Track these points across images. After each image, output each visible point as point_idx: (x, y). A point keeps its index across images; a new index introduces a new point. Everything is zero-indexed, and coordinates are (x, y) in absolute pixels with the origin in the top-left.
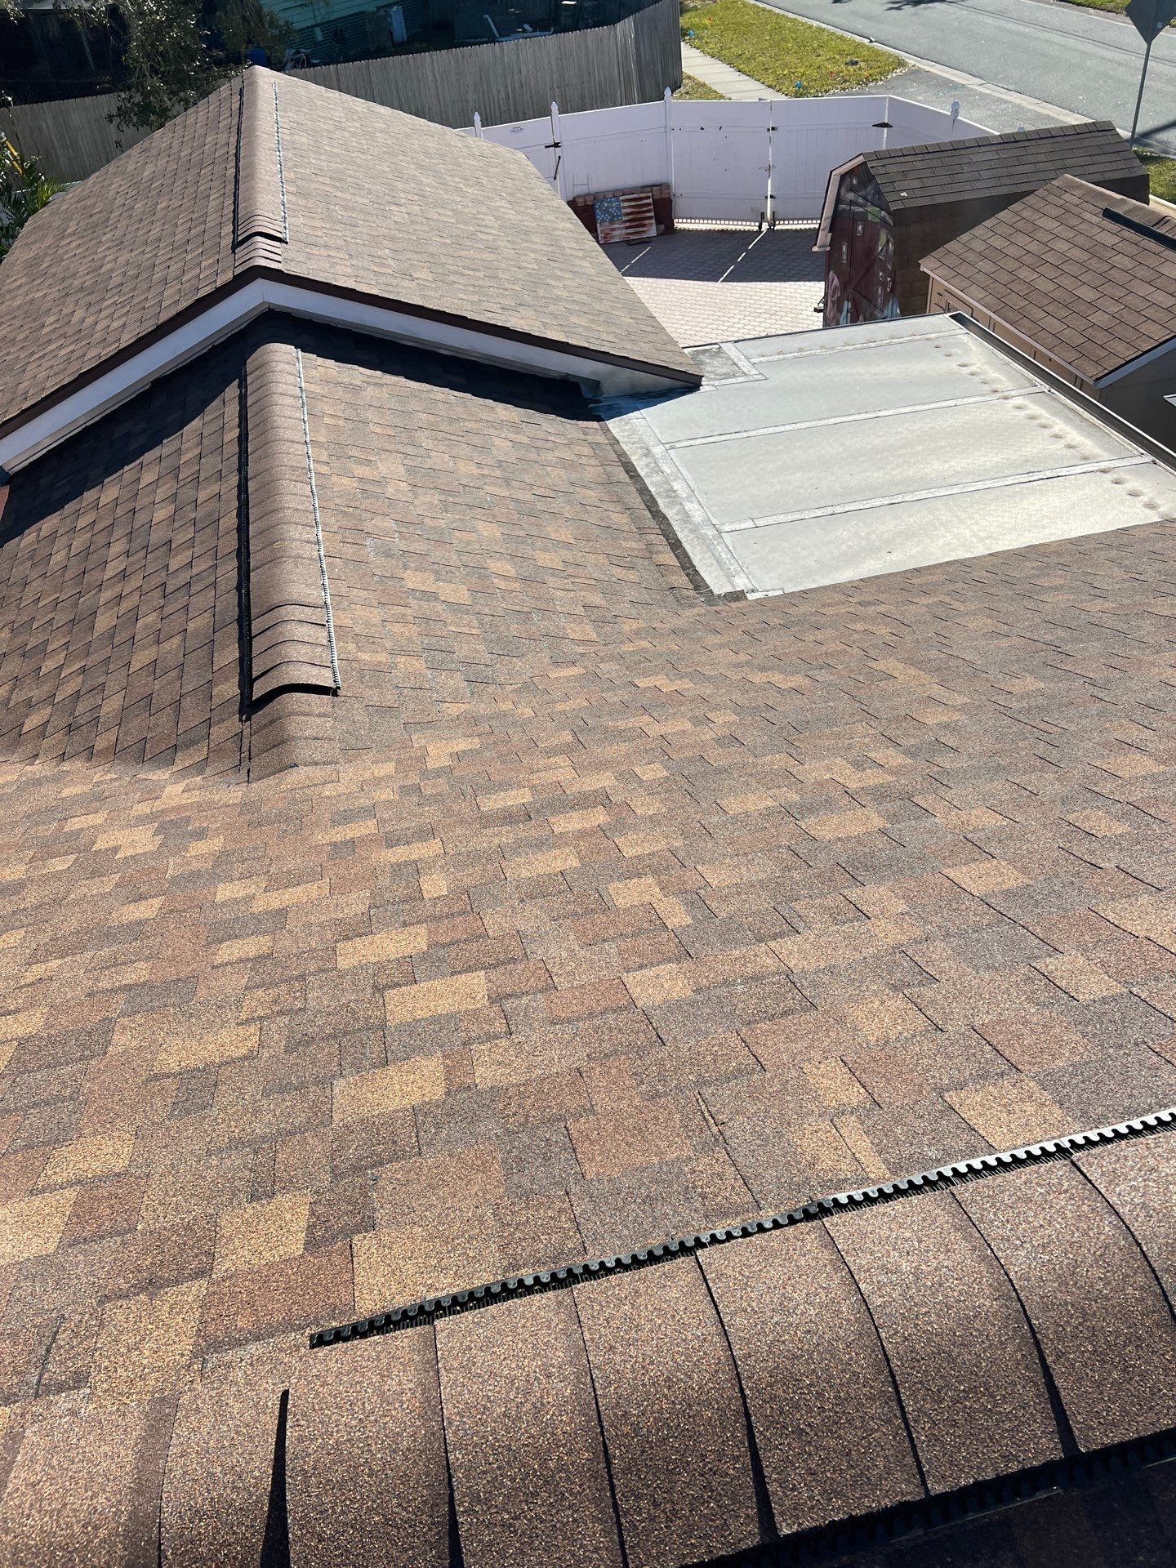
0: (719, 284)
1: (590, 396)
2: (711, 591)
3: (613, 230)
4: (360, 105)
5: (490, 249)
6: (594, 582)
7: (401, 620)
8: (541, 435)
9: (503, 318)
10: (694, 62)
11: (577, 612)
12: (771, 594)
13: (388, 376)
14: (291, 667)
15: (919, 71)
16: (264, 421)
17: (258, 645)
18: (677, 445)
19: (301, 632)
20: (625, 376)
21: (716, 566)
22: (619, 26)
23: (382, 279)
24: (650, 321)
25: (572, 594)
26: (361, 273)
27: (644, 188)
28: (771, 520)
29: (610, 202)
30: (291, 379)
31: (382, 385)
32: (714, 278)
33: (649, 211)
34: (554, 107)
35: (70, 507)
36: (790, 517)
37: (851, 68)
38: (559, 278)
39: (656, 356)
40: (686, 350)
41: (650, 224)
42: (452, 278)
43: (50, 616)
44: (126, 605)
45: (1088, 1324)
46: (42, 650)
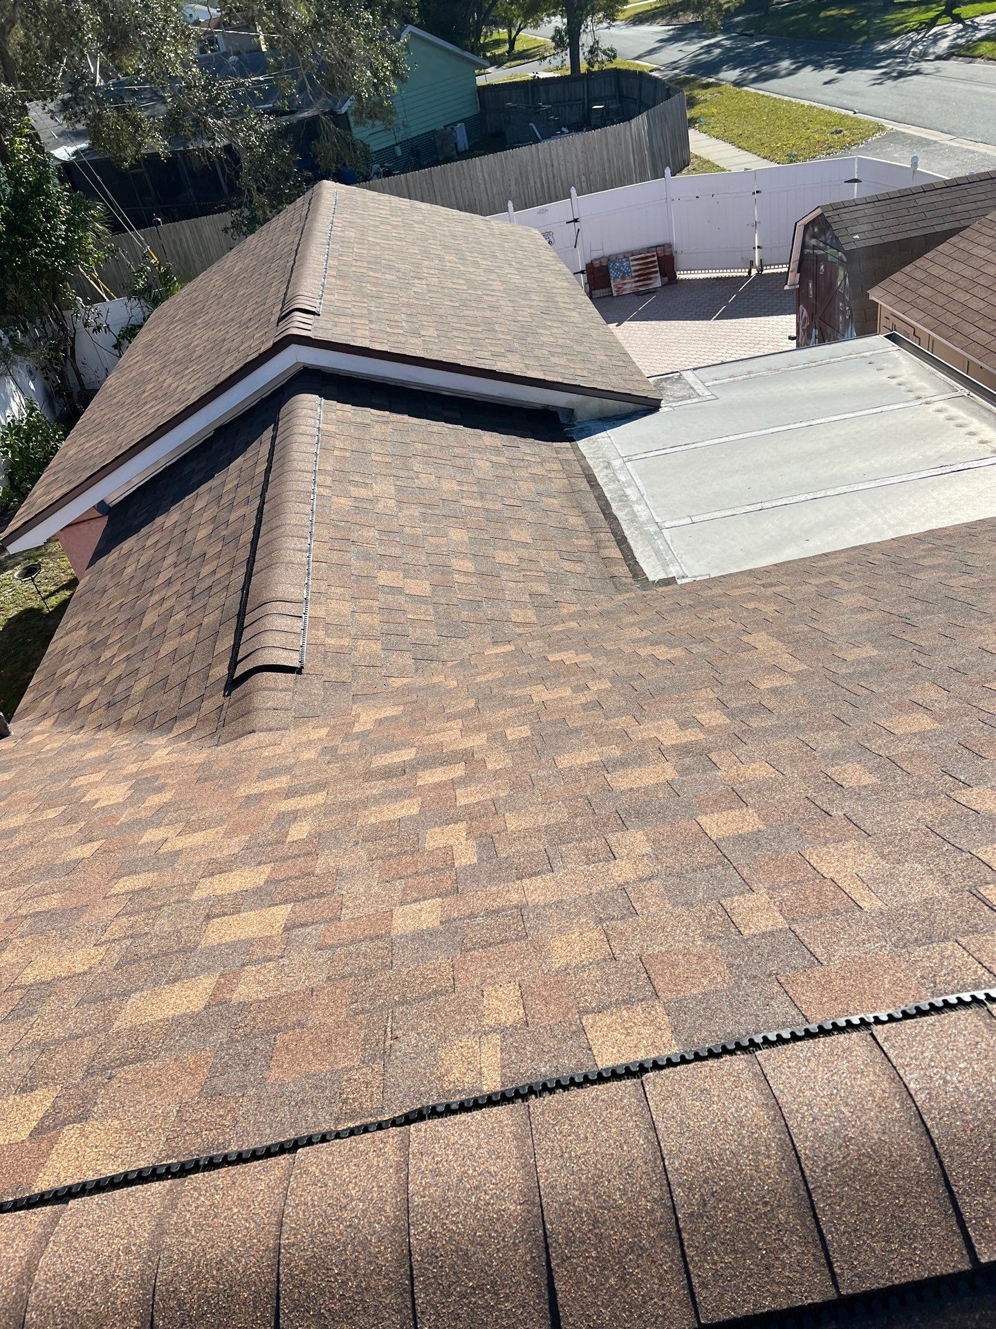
0: (712, 322)
1: (566, 422)
2: (647, 578)
3: (624, 284)
4: (404, 203)
5: (492, 308)
6: (542, 574)
7: (369, 611)
8: (519, 455)
9: (493, 362)
10: (700, 143)
11: (523, 600)
12: (698, 579)
13: (394, 415)
14: (266, 651)
15: (897, 133)
16: (283, 457)
17: (247, 634)
18: (634, 458)
19: (281, 622)
20: (595, 403)
21: (654, 558)
22: (633, 121)
23: (394, 338)
24: (623, 357)
25: (521, 585)
26: (377, 335)
27: (649, 249)
28: (706, 517)
29: (622, 262)
30: (312, 421)
31: (388, 422)
32: (707, 317)
33: (654, 267)
34: (573, 191)
35: (144, 531)
36: (723, 514)
37: (836, 137)
38: (546, 327)
39: (621, 386)
40: (650, 380)
41: (656, 278)
42: (455, 333)
43: (115, 616)
44: (166, 605)
45: (597, 1231)
46: (104, 644)
